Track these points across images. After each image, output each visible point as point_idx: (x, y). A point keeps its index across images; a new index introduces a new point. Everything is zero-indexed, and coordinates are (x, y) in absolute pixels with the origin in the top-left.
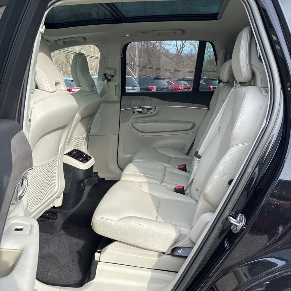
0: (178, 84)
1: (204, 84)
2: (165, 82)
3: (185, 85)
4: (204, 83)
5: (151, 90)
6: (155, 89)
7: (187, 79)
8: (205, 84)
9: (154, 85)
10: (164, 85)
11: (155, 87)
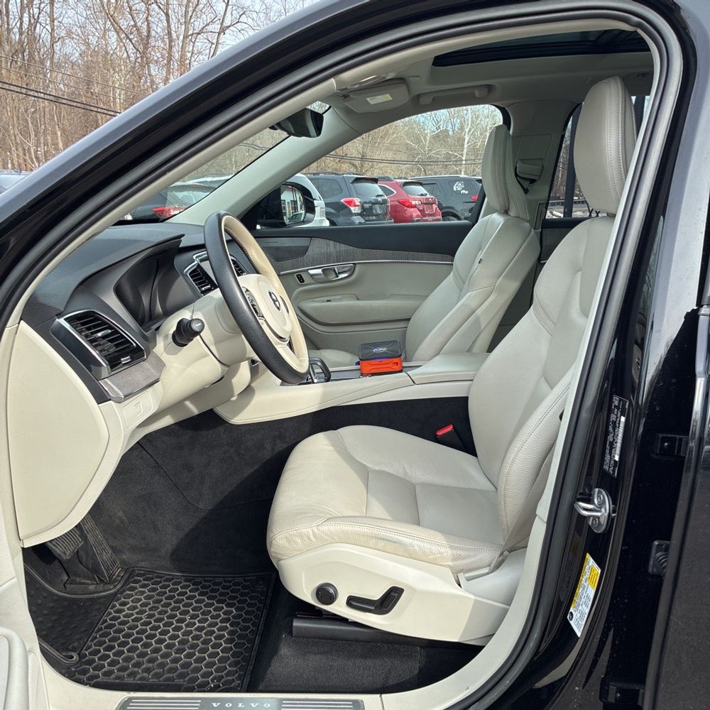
0: (408, 193)
1: (464, 191)
2: (379, 188)
3: (422, 195)
4: (463, 189)
5: (346, 207)
6: (358, 206)
7: (425, 179)
8: (467, 192)
9: (355, 194)
10: (378, 196)
11: (357, 201)
